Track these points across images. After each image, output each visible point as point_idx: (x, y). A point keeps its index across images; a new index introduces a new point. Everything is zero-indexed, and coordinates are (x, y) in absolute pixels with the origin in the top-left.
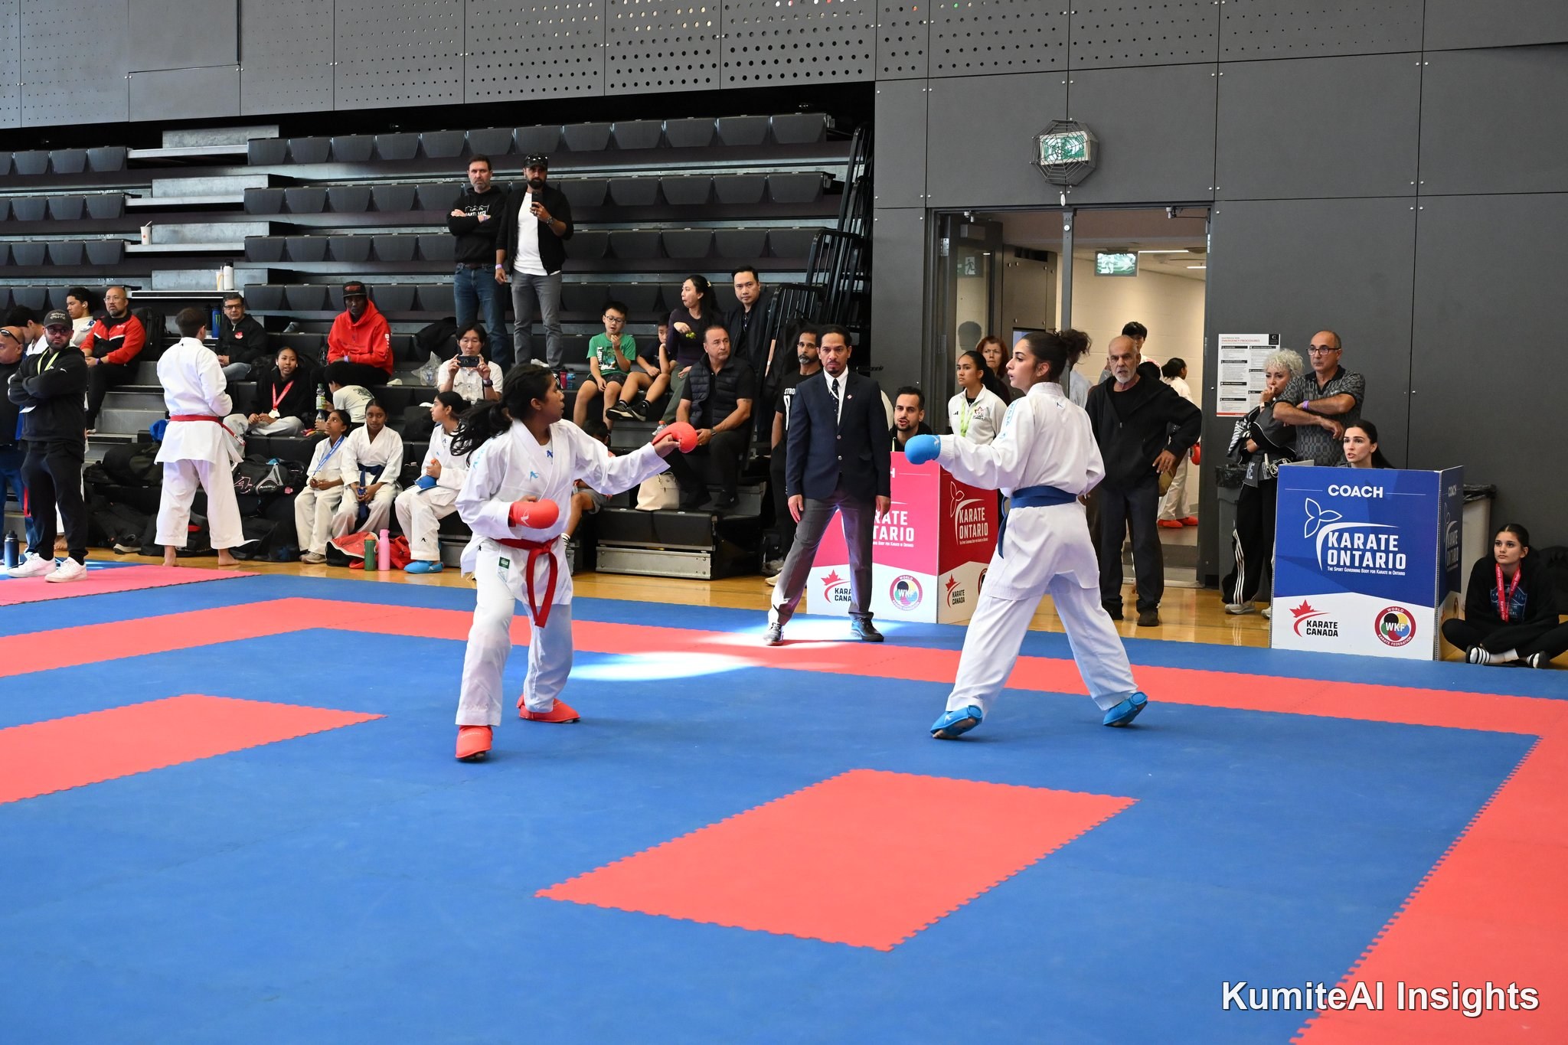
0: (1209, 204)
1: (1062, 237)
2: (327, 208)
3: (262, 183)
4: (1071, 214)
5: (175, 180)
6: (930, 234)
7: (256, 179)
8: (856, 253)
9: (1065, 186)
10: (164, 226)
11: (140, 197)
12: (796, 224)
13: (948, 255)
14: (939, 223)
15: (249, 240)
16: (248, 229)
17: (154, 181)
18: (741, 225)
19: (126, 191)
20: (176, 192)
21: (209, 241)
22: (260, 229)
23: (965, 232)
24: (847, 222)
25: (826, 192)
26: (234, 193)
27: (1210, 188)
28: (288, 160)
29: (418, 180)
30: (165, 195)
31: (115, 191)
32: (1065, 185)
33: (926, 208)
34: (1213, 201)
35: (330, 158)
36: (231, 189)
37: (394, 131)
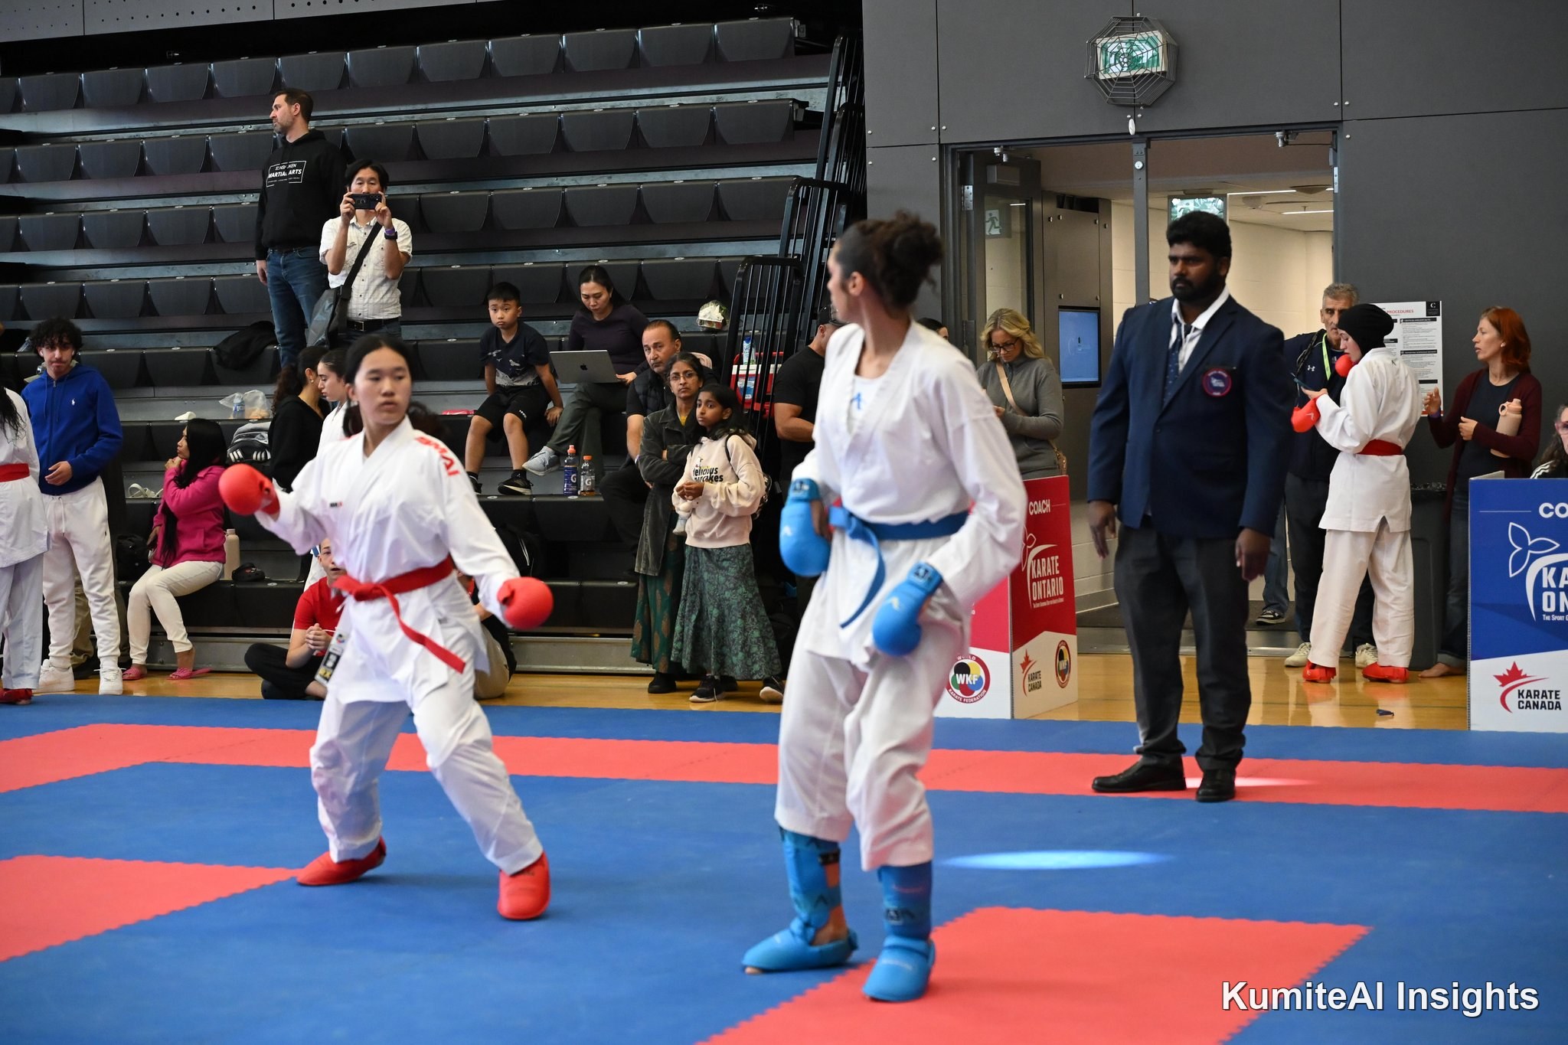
0: (1334, 126)
1: (1132, 177)
2: (77, 174)
4: (1144, 145)
6: (947, 179)
8: (843, 212)
9: (1133, 108)
12: (757, 173)
13: (971, 208)
14: (959, 162)
18: (679, 177)
23: (994, 175)
24: (829, 167)
25: (797, 126)
27: (1336, 104)
28: (17, 108)
29: (209, 130)
32: (1134, 106)
33: (941, 145)
34: (1341, 121)
35: (78, 102)
37: (171, 61)
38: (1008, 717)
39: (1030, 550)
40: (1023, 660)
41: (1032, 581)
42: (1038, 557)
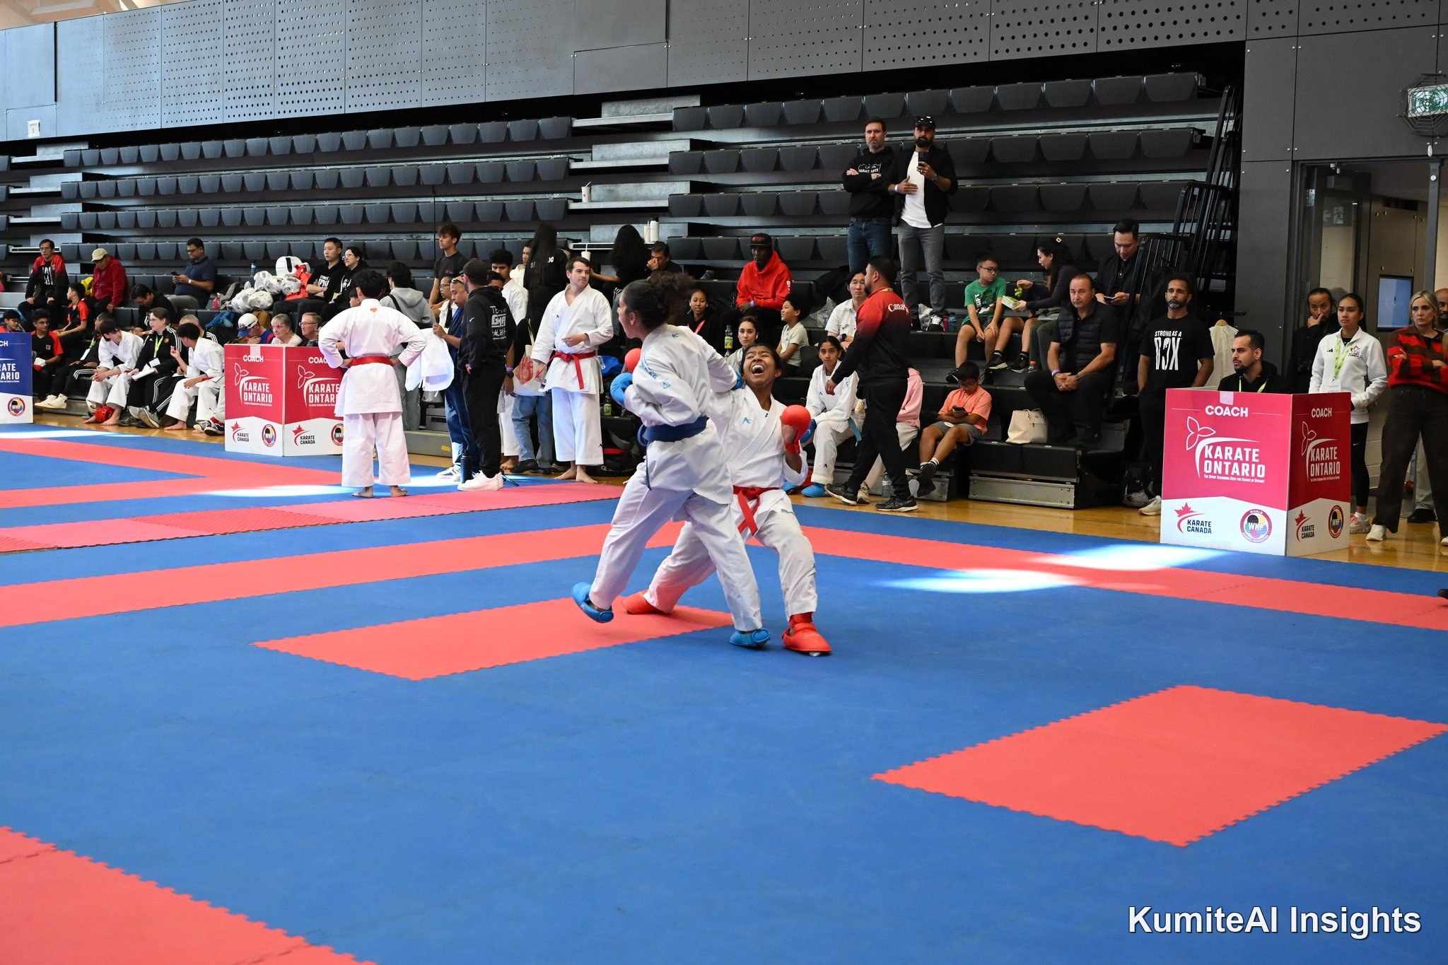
1: (1428, 187)
2: (740, 169)
3: (684, 146)
5: (612, 145)
6: (1296, 186)
7: (679, 143)
8: (1223, 205)
9: (1432, 137)
10: (601, 186)
11: (581, 160)
12: (1166, 178)
13: (1313, 205)
14: (1306, 173)
15: (673, 198)
16: (671, 189)
17: (594, 146)
18: (1114, 179)
19: (571, 156)
20: (612, 156)
21: (639, 199)
22: (682, 187)
23: (1331, 183)
24: (1215, 175)
25: (1196, 147)
26: (661, 156)
28: (707, 126)
29: (820, 142)
30: (603, 159)
31: (562, 156)
35: (743, 124)
36: (659, 152)
37: (799, 98)
38: (1283, 555)
39: (1310, 442)
40: (1297, 516)
41: (1310, 463)
42: (1315, 447)
